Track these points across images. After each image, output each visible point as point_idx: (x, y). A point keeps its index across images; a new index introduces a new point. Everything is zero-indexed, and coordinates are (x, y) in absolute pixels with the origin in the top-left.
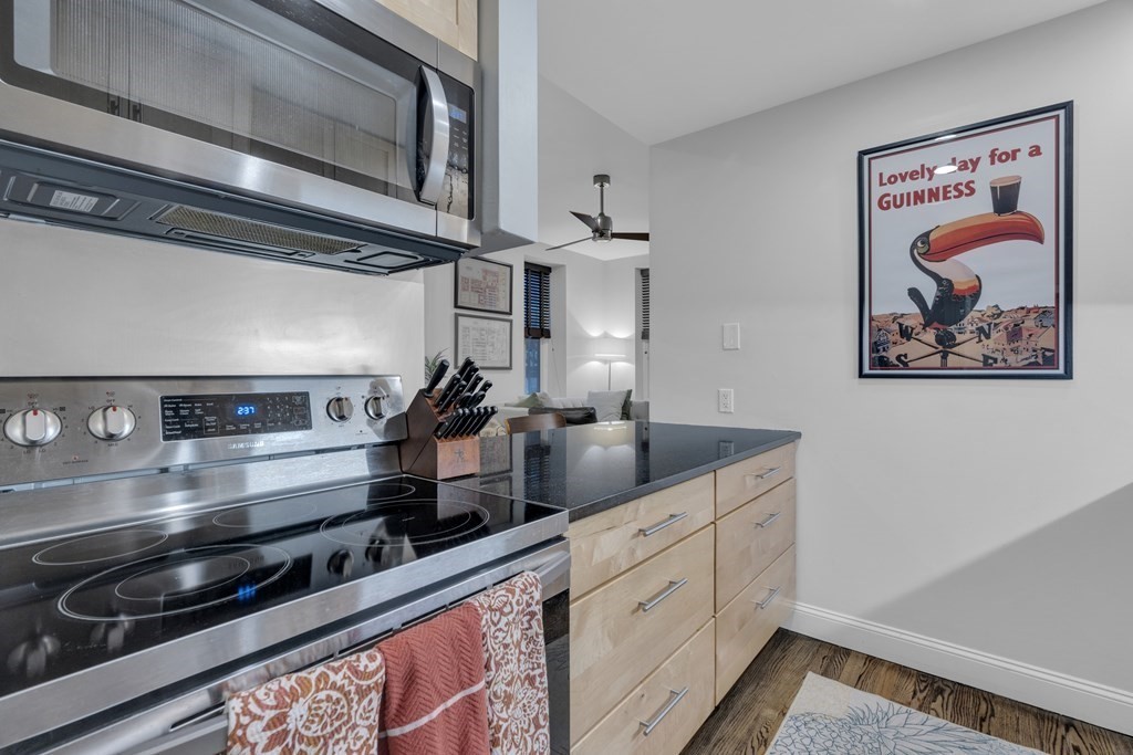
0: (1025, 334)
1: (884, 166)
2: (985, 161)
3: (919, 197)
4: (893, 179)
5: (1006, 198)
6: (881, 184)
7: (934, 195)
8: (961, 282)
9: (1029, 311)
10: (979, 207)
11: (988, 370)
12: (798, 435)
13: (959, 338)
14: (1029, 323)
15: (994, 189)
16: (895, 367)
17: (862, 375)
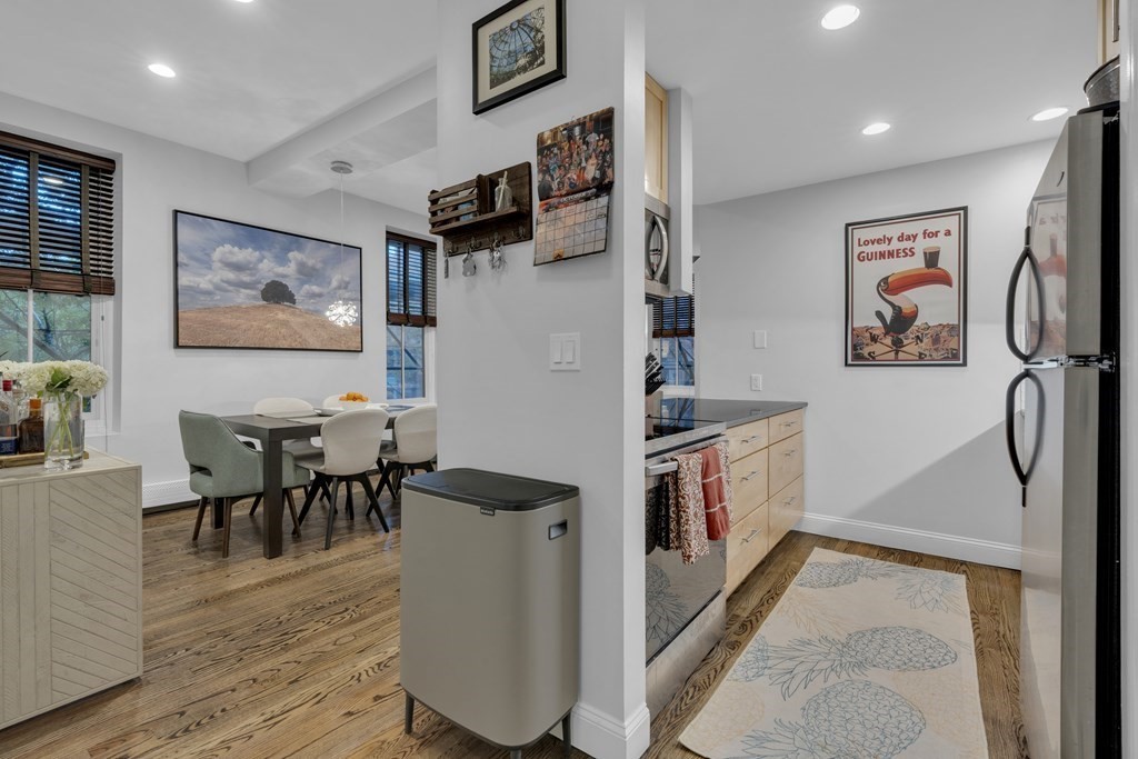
0: (942, 340)
1: (861, 234)
2: (920, 236)
3: (882, 255)
4: (866, 243)
5: (932, 258)
6: (860, 245)
7: (891, 254)
8: (906, 308)
9: (944, 326)
10: (916, 264)
11: (921, 361)
12: (806, 404)
13: (905, 342)
14: (944, 334)
15: (925, 253)
16: (867, 360)
17: (846, 364)
